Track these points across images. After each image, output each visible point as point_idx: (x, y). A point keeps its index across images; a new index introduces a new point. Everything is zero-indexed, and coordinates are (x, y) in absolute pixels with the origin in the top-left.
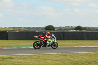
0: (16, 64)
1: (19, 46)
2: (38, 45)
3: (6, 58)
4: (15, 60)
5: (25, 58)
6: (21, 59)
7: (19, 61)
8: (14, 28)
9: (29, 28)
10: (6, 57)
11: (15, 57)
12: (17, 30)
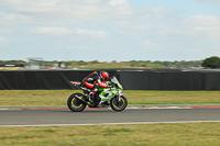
0: (138, 143)
1: (143, 104)
2: (78, 102)
3: (116, 131)
4: (135, 136)
5: (156, 131)
6: (149, 132)
7: (145, 136)
8: (133, 63)
9: (166, 63)
10: (116, 128)
11: (135, 128)
12: (140, 68)
